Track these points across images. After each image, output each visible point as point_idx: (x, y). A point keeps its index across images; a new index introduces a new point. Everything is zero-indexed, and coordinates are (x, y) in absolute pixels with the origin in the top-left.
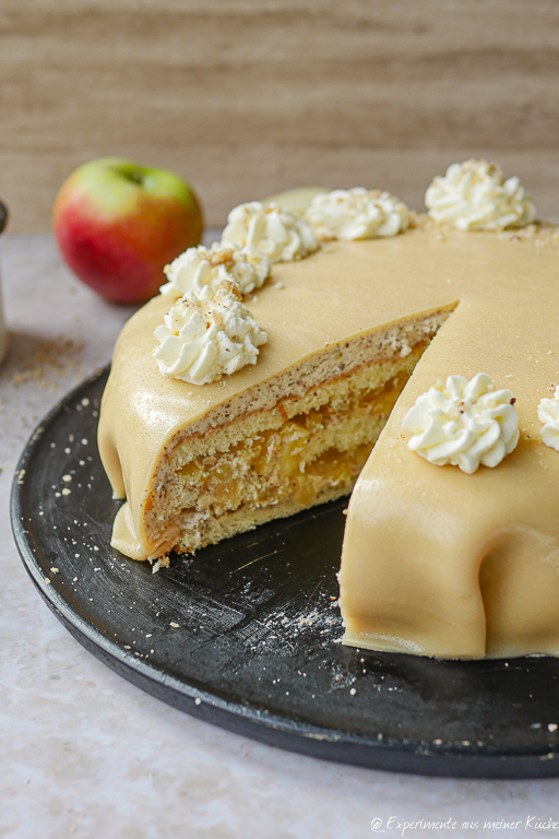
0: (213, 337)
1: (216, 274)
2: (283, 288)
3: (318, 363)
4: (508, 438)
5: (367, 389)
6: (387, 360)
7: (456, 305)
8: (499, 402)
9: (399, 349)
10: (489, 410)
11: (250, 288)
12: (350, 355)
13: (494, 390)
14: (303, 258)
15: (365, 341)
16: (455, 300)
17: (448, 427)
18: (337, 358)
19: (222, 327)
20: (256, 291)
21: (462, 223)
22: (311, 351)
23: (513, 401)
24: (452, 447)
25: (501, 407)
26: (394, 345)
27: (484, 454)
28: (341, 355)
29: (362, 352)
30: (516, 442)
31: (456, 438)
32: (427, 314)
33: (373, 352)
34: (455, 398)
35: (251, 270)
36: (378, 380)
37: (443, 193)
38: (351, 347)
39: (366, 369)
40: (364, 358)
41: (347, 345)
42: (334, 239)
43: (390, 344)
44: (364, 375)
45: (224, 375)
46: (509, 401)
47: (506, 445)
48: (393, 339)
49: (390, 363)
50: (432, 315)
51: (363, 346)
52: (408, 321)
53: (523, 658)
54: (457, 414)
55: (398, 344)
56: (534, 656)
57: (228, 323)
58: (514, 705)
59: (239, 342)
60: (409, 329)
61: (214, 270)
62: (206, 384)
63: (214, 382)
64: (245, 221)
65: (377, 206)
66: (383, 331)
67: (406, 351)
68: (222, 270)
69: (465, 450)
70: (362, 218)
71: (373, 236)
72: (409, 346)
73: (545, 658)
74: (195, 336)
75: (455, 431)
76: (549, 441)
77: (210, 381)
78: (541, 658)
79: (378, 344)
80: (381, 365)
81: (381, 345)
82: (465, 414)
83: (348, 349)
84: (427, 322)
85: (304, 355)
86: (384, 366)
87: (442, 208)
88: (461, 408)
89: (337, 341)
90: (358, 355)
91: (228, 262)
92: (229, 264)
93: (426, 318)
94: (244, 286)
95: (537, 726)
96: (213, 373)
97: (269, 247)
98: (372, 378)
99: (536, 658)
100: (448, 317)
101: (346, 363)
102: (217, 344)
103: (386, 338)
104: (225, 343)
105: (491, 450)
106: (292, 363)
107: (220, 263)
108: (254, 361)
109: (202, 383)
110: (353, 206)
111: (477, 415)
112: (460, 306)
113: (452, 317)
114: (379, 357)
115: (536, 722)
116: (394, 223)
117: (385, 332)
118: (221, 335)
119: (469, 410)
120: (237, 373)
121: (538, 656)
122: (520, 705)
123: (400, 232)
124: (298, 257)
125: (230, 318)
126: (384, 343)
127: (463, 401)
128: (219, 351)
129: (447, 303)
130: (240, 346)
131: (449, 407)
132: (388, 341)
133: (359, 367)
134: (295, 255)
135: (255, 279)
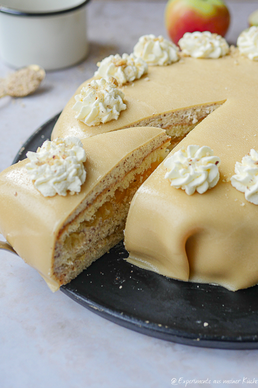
0: (97, 105)
1: (117, 71)
2: (149, 81)
3: (148, 122)
4: (211, 180)
5: (174, 136)
6: (186, 124)
7: (224, 101)
8: (209, 162)
9: (192, 120)
10: (203, 166)
11: (133, 79)
12: (166, 120)
13: (210, 155)
14: (168, 65)
15: (174, 114)
16: (224, 99)
17: (181, 171)
18: (159, 121)
19: (102, 100)
20: (136, 80)
21: (251, 56)
22: (145, 116)
23: (217, 163)
24: (181, 181)
25: (210, 165)
26: (189, 118)
27: (197, 186)
28: (161, 120)
29: (172, 119)
30: (217, 182)
31: (184, 177)
32: (209, 105)
33: (178, 119)
34: (189, 157)
35: (135, 70)
36: (180, 133)
37: (245, 40)
38: (167, 116)
39: (174, 127)
40: (174, 122)
41: (165, 115)
42: (190, 56)
43: (187, 117)
44: (173, 130)
45: (101, 123)
46: (215, 162)
47: (209, 184)
48: (189, 115)
49: (187, 125)
50: (212, 105)
51: (173, 116)
52: (198, 107)
53: (207, 285)
54: (187, 165)
55: (191, 117)
56: (213, 284)
57: (106, 99)
58: (193, 309)
59: (110, 108)
60: (198, 110)
61: (116, 68)
62: (92, 126)
63: (96, 126)
64: (144, 44)
65: (211, 43)
66: (184, 110)
67: (195, 121)
68: (119, 69)
69: (187, 183)
70: (202, 48)
71: (206, 57)
72: (197, 119)
73: (218, 286)
74: (90, 103)
75: (184, 174)
76: (234, 184)
77: (94, 125)
78: (216, 286)
79: (181, 116)
80: (182, 126)
81: (183, 116)
82: (191, 166)
83: (165, 117)
84: (208, 108)
85: (141, 118)
86: (184, 127)
87: (244, 47)
88: (190, 163)
89: (159, 113)
90: (170, 120)
91: (124, 65)
92: (124, 66)
93: (208, 106)
94: (130, 78)
95: (199, 322)
96: (96, 121)
97: (152, 58)
98: (177, 132)
99: (213, 286)
100: (219, 106)
101: (164, 123)
102: (99, 108)
103: (186, 114)
104: (102, 108)
105: (201, 185)
106: (134, 121)
107: (119, 66)
108: (116, 118)
109: (90, 125)
110: (200, 41)
111: (197, 168)
112: (226, 102)
113: (222, 107)
114: (182, 122)
115: (199, 320)
116: (218, 52)
117: (185, 111)
118: (100, 104)
119: (194, 164)
120: (107, 123)
121: (215, 285)
122: (195, 309)
123: (221, 57)
124: (166, 64)
125: (107, 96)
126: (184, 116)
127: (192, 159)
128: (99, 112)
129: (220, 100)
130: (109, 110)
131: (184, 161)
132: (186, 115)
133: (170, 126)
134: (164, 63)
135: (136, 74)
